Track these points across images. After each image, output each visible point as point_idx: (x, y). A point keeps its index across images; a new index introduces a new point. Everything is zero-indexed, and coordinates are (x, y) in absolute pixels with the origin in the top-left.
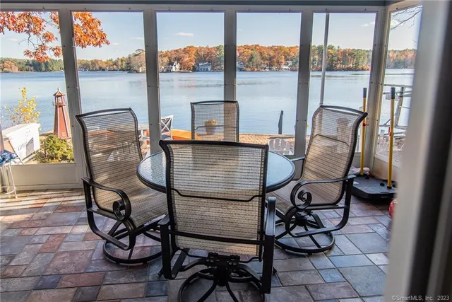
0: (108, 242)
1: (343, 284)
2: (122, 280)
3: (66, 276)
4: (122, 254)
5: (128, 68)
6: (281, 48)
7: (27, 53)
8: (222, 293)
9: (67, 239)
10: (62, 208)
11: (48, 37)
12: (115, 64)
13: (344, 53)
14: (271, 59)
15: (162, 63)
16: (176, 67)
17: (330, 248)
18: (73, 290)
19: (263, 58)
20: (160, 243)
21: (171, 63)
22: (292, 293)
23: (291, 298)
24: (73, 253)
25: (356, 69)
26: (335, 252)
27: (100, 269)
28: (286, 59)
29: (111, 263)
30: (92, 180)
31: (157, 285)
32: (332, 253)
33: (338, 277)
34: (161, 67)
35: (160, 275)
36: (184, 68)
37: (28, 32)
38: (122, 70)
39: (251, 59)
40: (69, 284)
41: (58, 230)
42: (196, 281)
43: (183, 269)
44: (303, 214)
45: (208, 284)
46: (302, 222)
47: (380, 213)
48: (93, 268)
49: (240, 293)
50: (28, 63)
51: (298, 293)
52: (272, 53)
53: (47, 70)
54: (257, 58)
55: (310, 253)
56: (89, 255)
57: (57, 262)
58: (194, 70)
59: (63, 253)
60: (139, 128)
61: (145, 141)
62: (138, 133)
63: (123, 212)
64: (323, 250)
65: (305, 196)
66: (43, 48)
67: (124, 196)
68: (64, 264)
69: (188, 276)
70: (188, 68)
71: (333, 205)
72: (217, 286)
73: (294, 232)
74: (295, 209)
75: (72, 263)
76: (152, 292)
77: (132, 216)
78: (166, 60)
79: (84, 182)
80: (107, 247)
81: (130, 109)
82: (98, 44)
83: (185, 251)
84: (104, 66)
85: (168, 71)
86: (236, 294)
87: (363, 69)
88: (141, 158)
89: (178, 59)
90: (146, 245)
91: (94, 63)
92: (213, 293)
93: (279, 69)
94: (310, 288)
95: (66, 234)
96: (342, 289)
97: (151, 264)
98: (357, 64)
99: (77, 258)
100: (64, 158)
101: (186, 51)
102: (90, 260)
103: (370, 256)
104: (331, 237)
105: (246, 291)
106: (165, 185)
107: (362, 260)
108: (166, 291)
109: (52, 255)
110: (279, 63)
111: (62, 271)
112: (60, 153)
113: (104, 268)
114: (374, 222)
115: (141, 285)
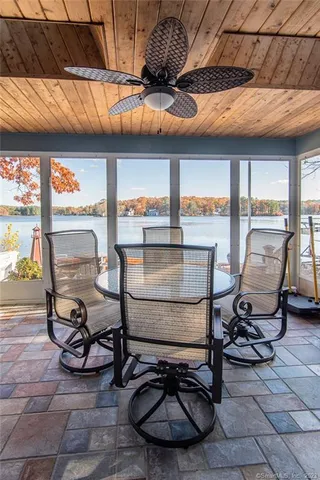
0: (65, 351)
1: (290, 396)
2: (75, 389)
3: (20, 386)
4: (77, 363)
5: (94, 213)
6: (212, 199)
7: (17, 198)
8: (172, 404)
9: (27, 348)
10: (27, 320)
11: (33, 186)
12: (84, 210)
13: (261, 202)
14: (204, 207)
15: (120, 210)
16: (131, 212)
17: (272, 359)
18: (26, 400)
19: (199, 206)
20: (112, 353)
21: (127, 210)
22: (241, 405)
23: (240, 410)
24: (30, 362)
25: (271, 215)
26: (277, 362)
27: (54, 378)
28: (216, 207)
29: (64, 371)
30: (54, 290)
31: (107, 396)
32: (275, 364)
33: (284, 388)
34: (119, 213)
35: (111, 384)
36: (138, 214)
37: (18, 183)
38: (90, 215)
39: (189, 206)
40: (23, 394)
41: (20, 341)
42: (146, 391)
43: (133, 377)
44: (244, 325)
45: (158, 394)
46: (243, 333)
47: (312, 326)
48: (47, 377)
49: (189, 404)
50: (17, 210)
51: (248, 405)
52: (205, 203)
53: (31, 214)
54: (194, 206)
55: (254, 363)
56: (46, 364)
57: (15, 371)
58: (145, 215)
59: (21, 362)
60: (99, 255)
61: (105, 266)
62: (98, 260)
63: (79, 320)
64: (266, 360)
65: (246, 306)
66: (29, 194)
67: (81, 304)
68: (20, 373)
69: (138, 386)
70: (141, 214)
71: (272, 316)
72: (167, 396)
73: (237, 341)
74: (237, 319)
75: (29, 372)
76: (103, 403)
77: (87, 324)
78: (123, 207)
79: (47, 293)
80: (63, 356)
81: (92, 231)
82: (72, 191)
83: (137, 358)
84: (75, 212)
85: (125, 215)
86: (186, 405)
87: (276, 215)
88: (99, 272)
89: (133, 207)
90: (99, 354)
91: (68, 209)
92: (163, 404)
93: (211, 215)
94: (258, 399)
95: (27, 344)
96: (290, 401)
97: (103, 373)
98: (272, 211)
99: (34, 367)
100: (34, 277)
101: (139, 200)
102: (46, 369)
103: (311, 367)
104: (271, 348)
105: (195, 402)
106: (118, 292)
107: (304, 371)
108: (117, 402)
109: (11, 363)
110: (211, 210)
111: (17, 381)
112: (31, 273)
113: (59, 377)
114: (308, 334)
115: (93, 395)
